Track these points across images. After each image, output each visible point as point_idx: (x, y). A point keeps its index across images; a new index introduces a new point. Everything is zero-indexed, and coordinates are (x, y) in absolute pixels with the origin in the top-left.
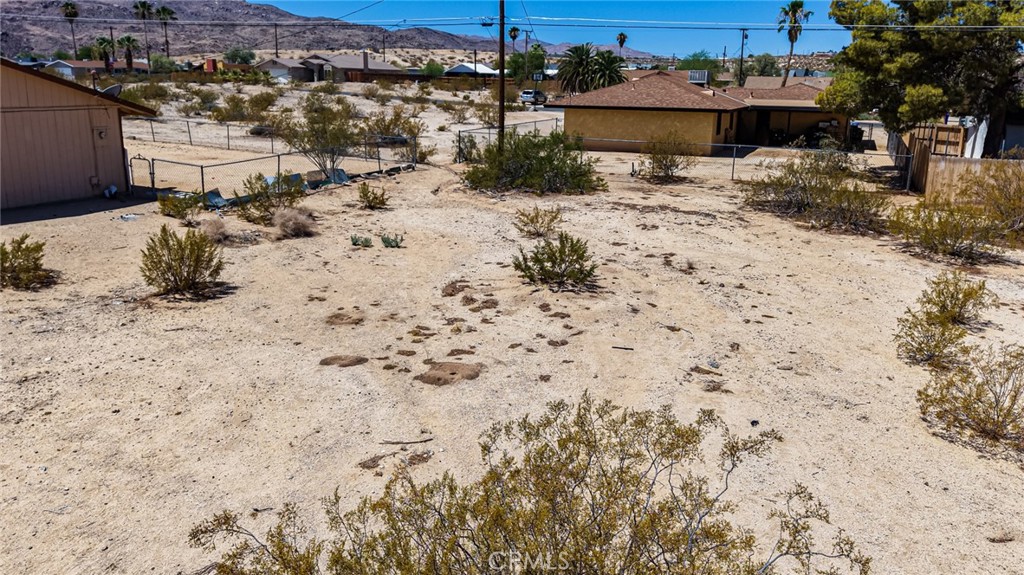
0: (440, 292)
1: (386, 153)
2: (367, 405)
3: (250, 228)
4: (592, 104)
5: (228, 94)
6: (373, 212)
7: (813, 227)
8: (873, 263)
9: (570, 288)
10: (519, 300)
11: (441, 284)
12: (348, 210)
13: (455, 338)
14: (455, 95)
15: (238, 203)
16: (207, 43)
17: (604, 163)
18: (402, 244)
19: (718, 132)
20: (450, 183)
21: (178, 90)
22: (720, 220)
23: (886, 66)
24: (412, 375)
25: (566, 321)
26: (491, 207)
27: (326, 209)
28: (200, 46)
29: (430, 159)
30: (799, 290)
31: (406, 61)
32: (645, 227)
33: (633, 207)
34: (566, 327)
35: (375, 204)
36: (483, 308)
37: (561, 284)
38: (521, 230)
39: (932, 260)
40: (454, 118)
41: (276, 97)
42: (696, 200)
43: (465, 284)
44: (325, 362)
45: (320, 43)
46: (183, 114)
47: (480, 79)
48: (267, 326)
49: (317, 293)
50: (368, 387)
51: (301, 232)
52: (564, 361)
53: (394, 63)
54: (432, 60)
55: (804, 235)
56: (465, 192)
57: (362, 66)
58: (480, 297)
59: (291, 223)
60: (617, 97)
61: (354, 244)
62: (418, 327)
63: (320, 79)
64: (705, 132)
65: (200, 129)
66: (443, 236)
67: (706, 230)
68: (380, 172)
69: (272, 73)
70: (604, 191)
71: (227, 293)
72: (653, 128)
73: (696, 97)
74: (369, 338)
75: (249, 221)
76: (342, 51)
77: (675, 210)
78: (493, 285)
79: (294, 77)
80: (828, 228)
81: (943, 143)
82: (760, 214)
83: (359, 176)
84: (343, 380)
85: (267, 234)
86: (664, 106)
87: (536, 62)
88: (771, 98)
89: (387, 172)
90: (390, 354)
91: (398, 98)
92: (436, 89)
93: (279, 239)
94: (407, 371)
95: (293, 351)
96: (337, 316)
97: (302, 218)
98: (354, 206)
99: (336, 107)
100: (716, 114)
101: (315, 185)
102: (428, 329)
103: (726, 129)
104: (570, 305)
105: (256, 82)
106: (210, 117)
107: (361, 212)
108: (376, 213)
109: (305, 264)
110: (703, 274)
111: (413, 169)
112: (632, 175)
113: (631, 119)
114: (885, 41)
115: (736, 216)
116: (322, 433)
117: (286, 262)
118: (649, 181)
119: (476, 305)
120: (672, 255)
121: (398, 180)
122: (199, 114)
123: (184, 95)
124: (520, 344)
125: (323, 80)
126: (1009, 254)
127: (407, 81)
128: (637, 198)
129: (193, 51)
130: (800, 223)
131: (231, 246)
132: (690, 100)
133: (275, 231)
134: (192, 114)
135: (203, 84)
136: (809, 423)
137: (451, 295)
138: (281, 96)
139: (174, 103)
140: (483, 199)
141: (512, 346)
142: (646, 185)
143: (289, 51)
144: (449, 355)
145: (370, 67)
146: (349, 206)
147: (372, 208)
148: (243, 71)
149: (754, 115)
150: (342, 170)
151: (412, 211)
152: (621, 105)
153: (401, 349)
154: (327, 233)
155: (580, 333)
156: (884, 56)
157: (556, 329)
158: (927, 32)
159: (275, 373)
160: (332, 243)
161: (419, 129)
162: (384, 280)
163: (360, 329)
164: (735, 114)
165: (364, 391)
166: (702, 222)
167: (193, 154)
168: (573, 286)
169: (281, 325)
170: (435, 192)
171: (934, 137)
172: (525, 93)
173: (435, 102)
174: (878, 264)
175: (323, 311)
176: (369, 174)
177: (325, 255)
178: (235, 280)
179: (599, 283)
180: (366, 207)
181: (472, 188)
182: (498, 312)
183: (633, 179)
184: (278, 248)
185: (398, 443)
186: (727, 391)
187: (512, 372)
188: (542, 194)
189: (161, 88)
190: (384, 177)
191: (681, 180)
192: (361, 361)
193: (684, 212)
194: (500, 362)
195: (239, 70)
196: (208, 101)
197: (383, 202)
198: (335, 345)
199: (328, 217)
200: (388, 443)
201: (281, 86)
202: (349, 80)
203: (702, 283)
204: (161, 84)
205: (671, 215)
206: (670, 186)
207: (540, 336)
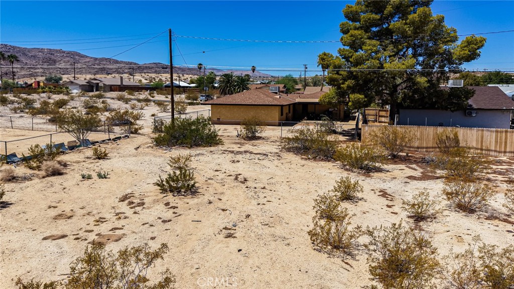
0: (118, 200)
1: (117, 129)
2: (59, 258)
3: (29, 172)
4: (223, 103)
5: (42, 100)
6: (99, 161)
7: (309, 159)
8: (327, 174)
9: (183, 194)
10: (156, 201)
11: (120, 196)
12: (87, 160)
13: (116, 222)
14: (167, 97)
15: (25, 160)
16: (40, 71)
17: (228, 131)
18: (108, 176)
19: (282, 114)
20: (147, 143)
21: (14, 98)
22: (269, 157)
23: (342, 86)
24: (87, 241)
25: (175, 210)
26: (163, 155)
27: (75, 160)
28: (36, 73)
29: (140, 131)
30: (288, 188)
31: (147, 80)
32: (233, 162)
33: (232, 152)
34: (174, 213)
35: (101, 156)
36: (136, 207)
37: (179, 192)
38: (171, 166)
39: (352, 171)
40: (161, 110)
41: (69, 101)
42: (263, 148)
43: (132, 195)
44: (45, 239)
45: (103, 71)
46: (13, 112)
47: (182, 89)
48: (21, 223)
49: (54, 204)
50: (63, 249)
51: (56, 173)
52: (166, 230)
53: (140, 81)
54: (161, 79)
55: (303, 162)
56: (152, 148)
57: (119, 84)
58: (136, 201)
59: (51, 169)
60: (235, 100)
61: (83, 178)
62: (100, 218)
63: (97, 91)
64: (275, 115)
65: (21, 120)
66: (131, 171)
67: (261, 162)
68: (110, 140)
69: (70, 88)
70: (222, 144)
71: (5, 207)
72: (252, 113)
73: (270, 99)
74: (73, 225)
75: (30, 169)
76: (113, 75)
77: (251, 153)
78: (146, 195)
79: (82, 90)
80: (315, 159)
81: (382, 116)
82: (288, 153)
83: (98, 142)
84: (51, 247)
85: (38, 175)
86: (256, 103)
87: (210, 80)
88: (308, 98)
89: (113, 139)
90: (80, 232)
91: (135, 99)
92: (158, 94)
93: (44, 177)
94: (86, 240)
95: (31, 233)
96: (60, 215)
97: (57, 166)
98: (90, 158)
99: (101, 106)
100: (280, 107)
101: (72, 148)
102: (104, 218)
103: (287, 113)
104: (180, 202)
105: (59, 93)
106: (27, 113)
107: (93, 161)
108: (101, 161)
109: (53, 189)
110: (248, 184)
111: (128, 137)
112: (237, 136)
113: (242, 110)
114: (341, 75)
115: (277, 155)
116: (30, 273)
117: (43, 189)
118: (245, 139)
119: (134, 205)
120: (240, 174)
121: (118, 143)
122: (23, 111)
123: (17, 101)
124: (148, 223)
125: (98, 91)
126: (385, 167)
127: (143, 91)
128: (236, 148)
129: (31, 76)
130: (304, 157)
131: (16, 182)
132: (268, 101)
133: (43, 173)
134: (18, 111)
135: (29, 95)
136: (264, 249)
137: (123, 201)
138: (72, 100)
139: (9, 105)
140: (161, 151)
141: (143, 224)
142: (243, 141)
143: (84, 75)
144: (110, 231)
145: (124, 84)
146: (88, 158)
147: (99, 158)
148: (55, 87)
149: (301, 106)
150: (88, 140)
151: (120, 159)
152: (236, 103)
153: (87, 229)
154: (72, 173)
155: (180, 215)
156: (341, 82)
157: (169, 214)
158: (356, 71)
159: (16, 246)
160: (71, 178)
161: (140, 116)
162: (91, 196)
163: (70, 221)
164: (291, 106)
165: (60, 251)
166: (261, 158)
167: (12, 133)
168: (185, 192)
169: (29, 221)
170: (137, 149)
171: (378, 114)
172: (201, 96)
173: (154, 101)
174: (329, 174)
175: (53, 213)
176: (103, 141)
177: (65, 184)
178: (13, 200)
179: (199, 191)
180: (96, 158)
181: (157, 146)
182: (143, 208)
183: (237, 138)
184: (41, 182)
185: (67, 274)
186: (234, 237)
187: (138, 237)
188: (191, 147)
189: (4, 97)
190: (111, 142)
191: (259, 138)
192: (63, 236)
193: (255, 154)
194: (134, 232)
195: (52, 87)
196: (29, 103)
197: (106, 155)
198: (54, 229)
199: (75, 164)
200: (62, 275)
201: (72, 95)
202: (111, 90)
203: (247, 187)
204: (4, 95)
205: (248, 155)
206: (253, 141)
207: (160, 218)
